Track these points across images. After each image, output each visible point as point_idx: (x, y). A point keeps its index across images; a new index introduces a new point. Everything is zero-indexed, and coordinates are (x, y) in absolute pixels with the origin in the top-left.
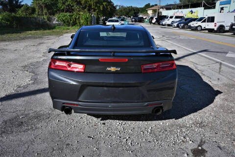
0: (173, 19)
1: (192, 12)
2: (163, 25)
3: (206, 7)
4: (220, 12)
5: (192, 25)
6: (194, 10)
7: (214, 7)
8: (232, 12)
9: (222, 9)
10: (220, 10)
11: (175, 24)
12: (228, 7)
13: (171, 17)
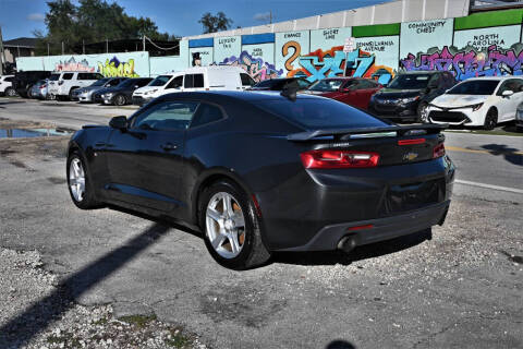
0: (74, 82)
1: (116, 63)
2: (40, 98)
3: (153, 52)
4: (194, 64)
5: (144, 96)
6: (121, 56)
7: (176, 52)
8: (221, 64)
9: (196, 56)
10: (191, 59)
11: (87, 95)
12: (211, 53)
13: (68, 76)
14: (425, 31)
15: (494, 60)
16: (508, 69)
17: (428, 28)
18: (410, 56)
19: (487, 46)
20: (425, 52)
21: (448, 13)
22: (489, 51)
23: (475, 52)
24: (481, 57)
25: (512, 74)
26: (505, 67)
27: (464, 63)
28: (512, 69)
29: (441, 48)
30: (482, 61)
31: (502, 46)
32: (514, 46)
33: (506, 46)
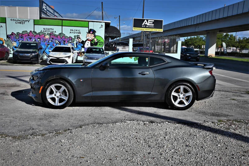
14: (20, 23)
15: (53, 39)
16: (58, 42)
17: (22, 22)
18: (13, 34)
19: (49, 33)
20: (21, 32)
21: (30, 17)
22: (50, 35)
23: (45, 35)
24: (47, 37)
25: (60, 44)
26: (57, 41)
27: (40, 39)
28: (60, 43)
29: (29, 32)
30: (47, 39)
31: (55, 33)
32: (60, 34)
33: (57, 33)
